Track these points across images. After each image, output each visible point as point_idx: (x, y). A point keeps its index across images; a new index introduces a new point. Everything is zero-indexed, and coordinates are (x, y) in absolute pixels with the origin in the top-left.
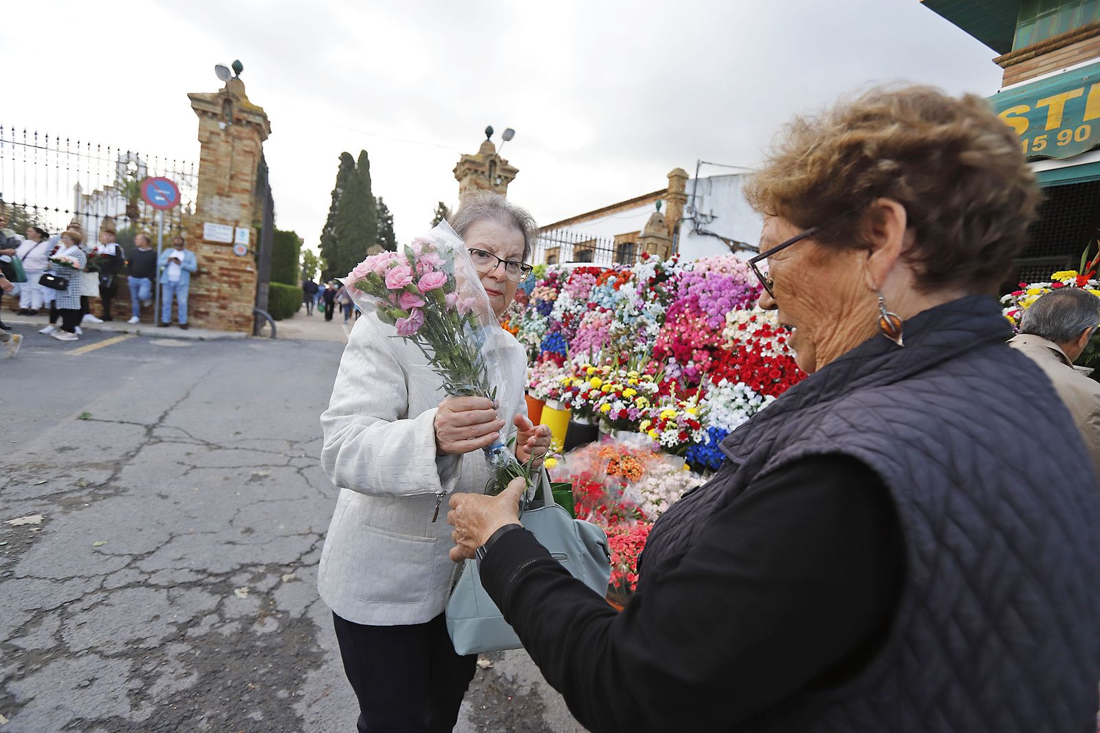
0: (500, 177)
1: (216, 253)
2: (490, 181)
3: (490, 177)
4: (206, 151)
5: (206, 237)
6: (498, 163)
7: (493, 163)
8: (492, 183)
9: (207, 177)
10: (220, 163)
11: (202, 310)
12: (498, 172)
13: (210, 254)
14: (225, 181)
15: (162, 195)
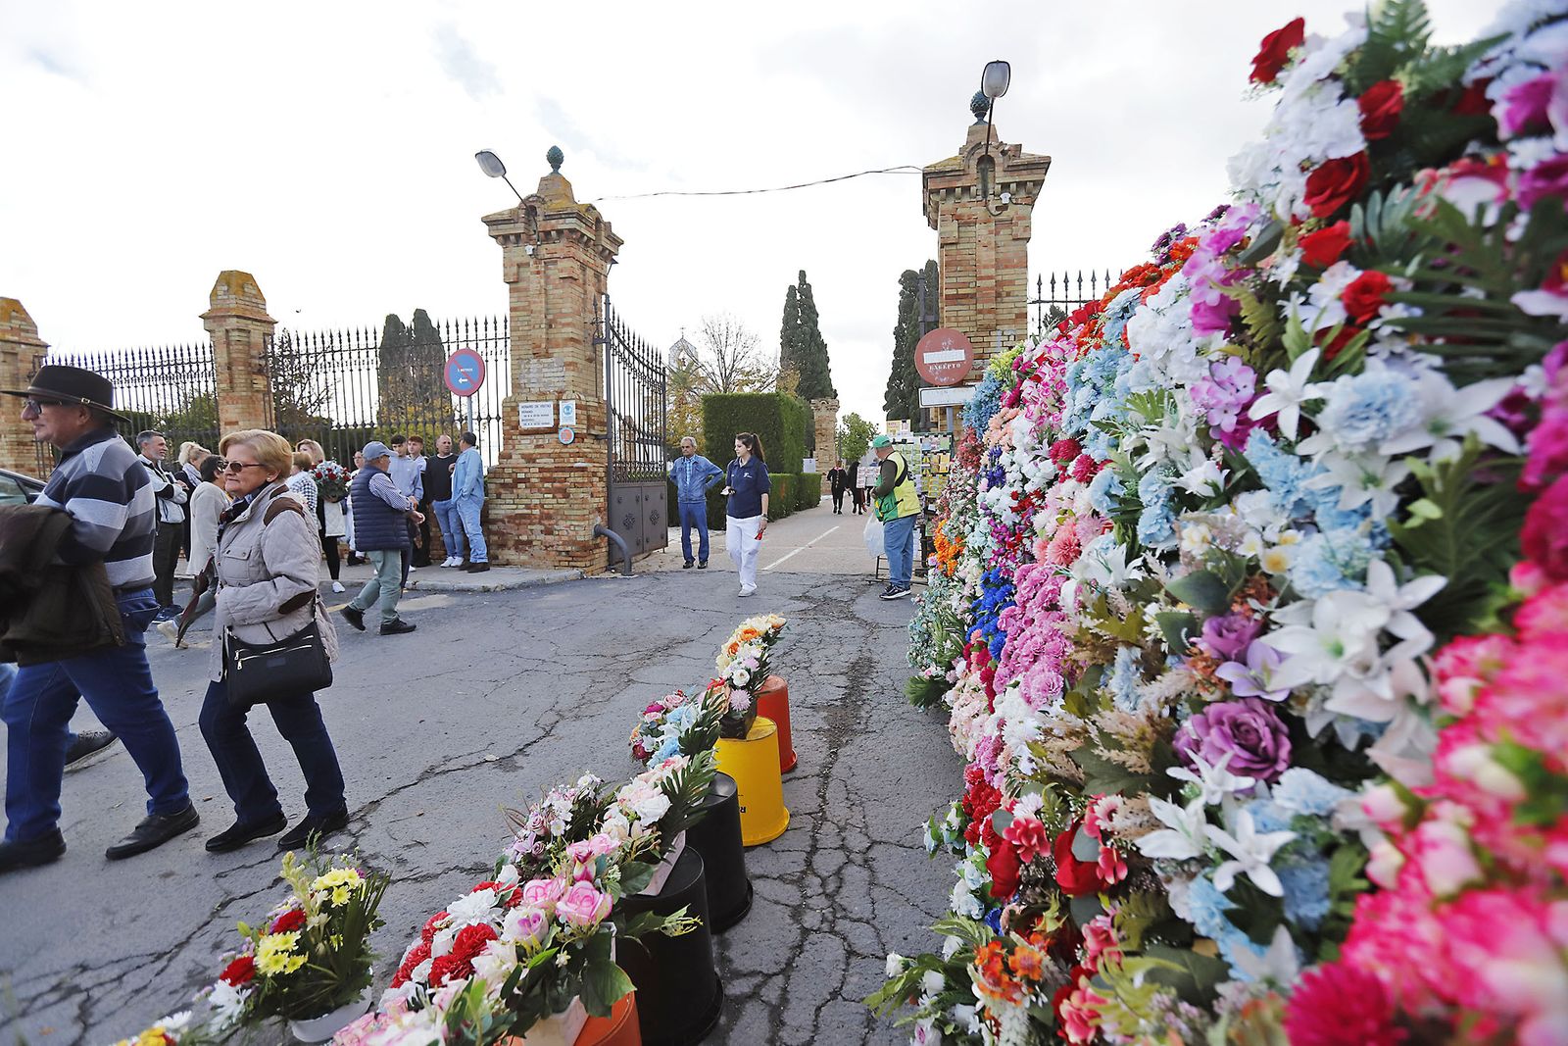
0: (1005, 187)
1: (537, 447)
2: (986, 205)
3: (985, 194)
4: (516, 295)
5: (523, 426)
6: (999, 159)
7: (986, 161)
8: (992, 206)
9: (519, 333)
10: (533, 307)
11: (524, 538)
12: (1001, 177)
13: (531, 450)
14: (540, 334)
15: (466, 375)
